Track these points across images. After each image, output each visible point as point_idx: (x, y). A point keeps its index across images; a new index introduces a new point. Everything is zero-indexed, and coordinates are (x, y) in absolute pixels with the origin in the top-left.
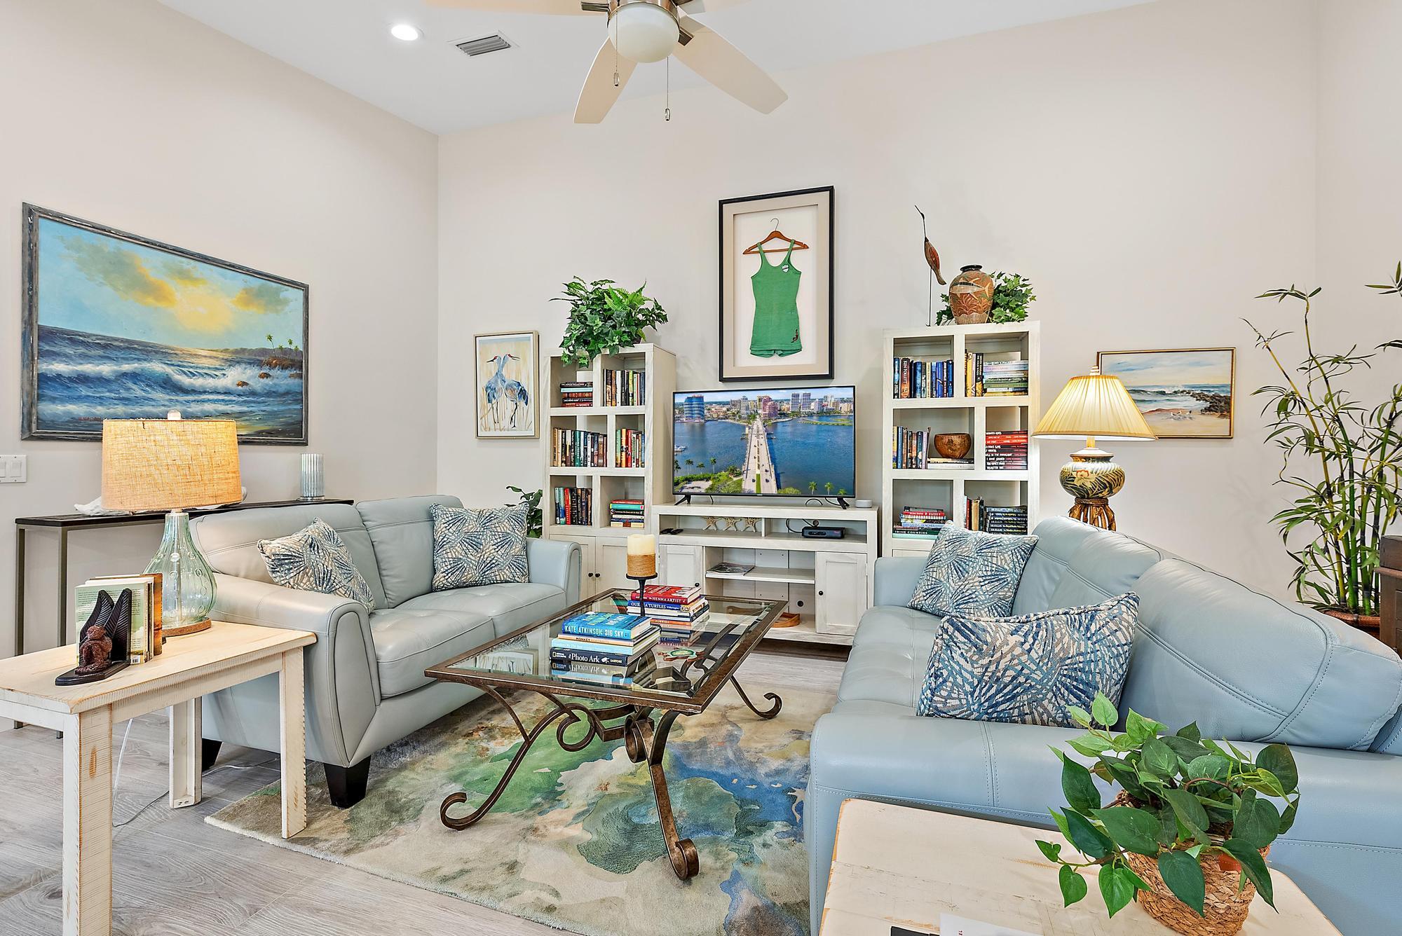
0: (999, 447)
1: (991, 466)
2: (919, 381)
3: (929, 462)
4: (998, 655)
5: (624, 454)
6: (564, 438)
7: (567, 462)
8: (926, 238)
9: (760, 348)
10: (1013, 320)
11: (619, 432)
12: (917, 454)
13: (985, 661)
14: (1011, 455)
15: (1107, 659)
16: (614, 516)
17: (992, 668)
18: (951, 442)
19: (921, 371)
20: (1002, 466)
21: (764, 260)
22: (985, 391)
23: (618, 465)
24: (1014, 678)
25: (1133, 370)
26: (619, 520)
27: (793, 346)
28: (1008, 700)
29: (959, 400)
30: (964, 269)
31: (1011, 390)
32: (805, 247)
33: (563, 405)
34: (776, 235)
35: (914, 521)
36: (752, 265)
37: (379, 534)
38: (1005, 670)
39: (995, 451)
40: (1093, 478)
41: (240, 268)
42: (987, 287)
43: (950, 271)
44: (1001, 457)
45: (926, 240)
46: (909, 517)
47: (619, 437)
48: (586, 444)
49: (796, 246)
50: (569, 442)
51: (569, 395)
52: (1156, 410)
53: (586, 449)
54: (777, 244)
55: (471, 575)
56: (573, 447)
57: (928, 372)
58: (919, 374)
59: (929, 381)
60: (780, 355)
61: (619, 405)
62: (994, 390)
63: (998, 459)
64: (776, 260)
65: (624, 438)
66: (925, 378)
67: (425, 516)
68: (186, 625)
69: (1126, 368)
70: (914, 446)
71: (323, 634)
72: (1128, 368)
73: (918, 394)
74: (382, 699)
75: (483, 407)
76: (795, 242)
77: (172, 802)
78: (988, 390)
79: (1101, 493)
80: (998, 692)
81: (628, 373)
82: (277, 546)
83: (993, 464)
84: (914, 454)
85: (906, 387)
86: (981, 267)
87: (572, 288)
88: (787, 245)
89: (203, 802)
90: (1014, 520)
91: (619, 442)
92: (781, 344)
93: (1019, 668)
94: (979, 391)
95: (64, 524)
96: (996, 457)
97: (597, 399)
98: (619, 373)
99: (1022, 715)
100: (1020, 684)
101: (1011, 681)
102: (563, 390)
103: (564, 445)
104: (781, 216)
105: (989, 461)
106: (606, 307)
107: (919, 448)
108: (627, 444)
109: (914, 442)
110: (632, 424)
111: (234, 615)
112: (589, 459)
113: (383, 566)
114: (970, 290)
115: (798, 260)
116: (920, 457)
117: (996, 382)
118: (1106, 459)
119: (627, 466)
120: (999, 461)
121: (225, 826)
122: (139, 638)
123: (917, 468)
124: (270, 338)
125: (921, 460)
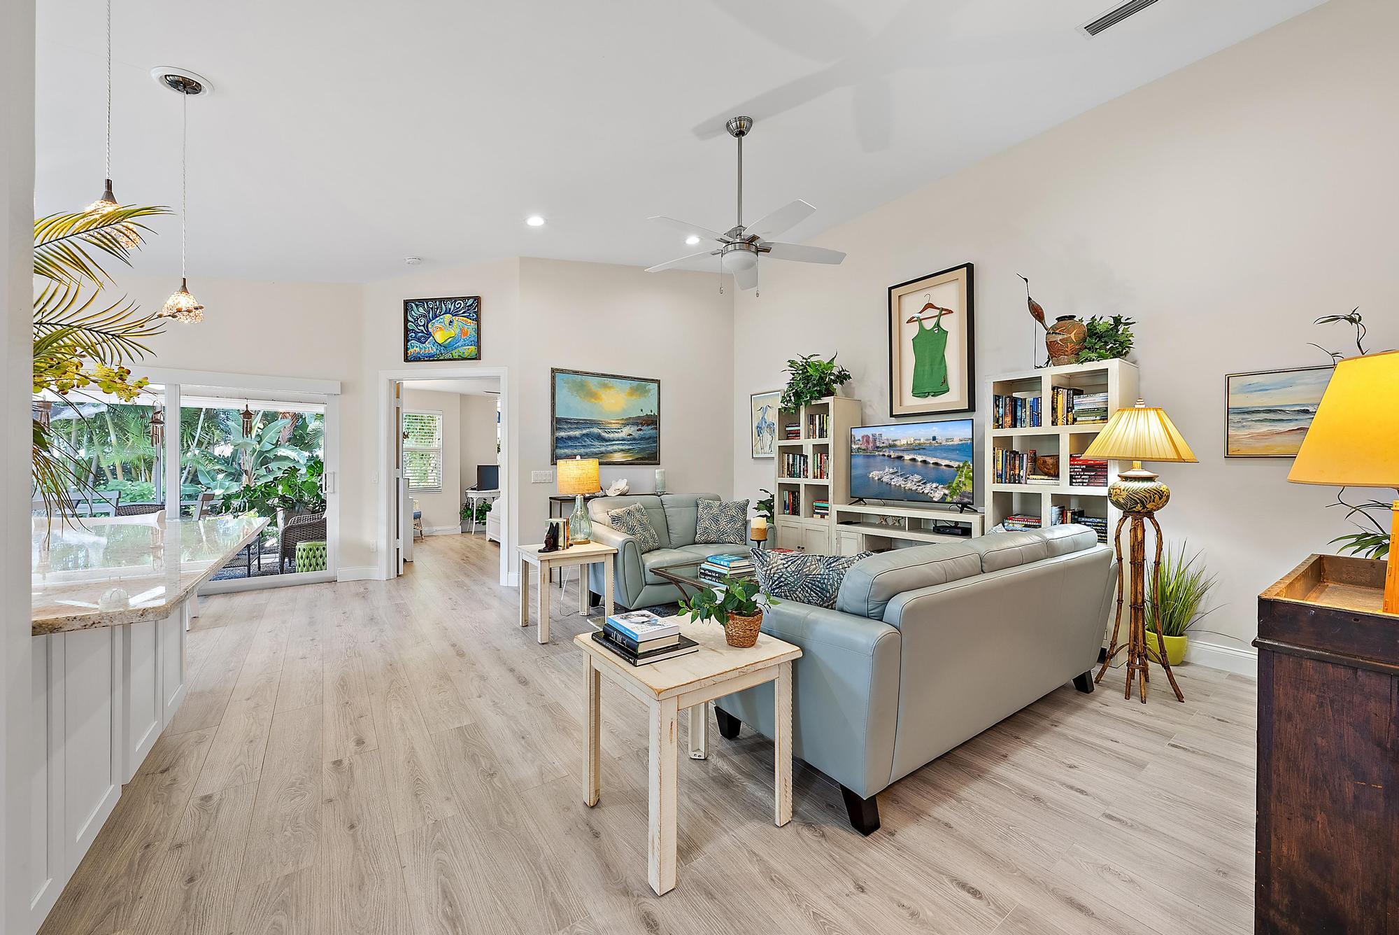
0: (1084, 467)
1: (1077, 482)
2: (1019, 414)
3: (1028, 479)
4: (770, 567)
5: (819, 470)
6: (788, 459)
7: (791, 475)
8: (1029, 297)
9: (918, 392)
10: (1093, 360)
11: (816, 455)
12: (1020, 472)
13: (765, 569)
14: (1094, 474)
15: (835, 579)
16: (816, 511)
17: (768, 572)
18: (1045, 462)
19: (1021, 406)
20: (1085, 482)
21: (921, 326)
22: (1075, 420)
23: (815, 477)
24: (778, 578)
25: (1267, 390)
26: (818, 513)
27: (943, 388)
28: (778, 588)
29: (1046, 428)
30: (1058, 319)
31: (1098, 418)
32: (950, 312)
33: (788, 438)
34: (930, 306)
35: (1015, 525)
36: (911, 331)
37: (669, 511)
38: (774, 574)
39: (1080, 470)
40: (1124, 494)
41: (628, 377)
42: (1073, 333)
43: (1051, 321)
44: (1086, 475)
45: (1030, 299)
46: (1010, 521)
47: (816, 459)
48: (800, 463)
49: (943, 312)
50: (791, 462)
51: (790, 432)
52: (1298, 429)
53: (800, 466)
54: (931, 312)
55: (713, 537)
56: (793, 465)
57: (1028, 406)
58: (1019, 408)
59: (1028, 413)
60: (932, 396)
61: (817, 437)
62: (1083, 419)
63: (1083, 477)
64: (929, 325)
65: (819, 459)
66: (1025, 411)
67: (694, 504)
68: (583, 540)
69: (1258, 389)
70: (1017, 465)
71: (620, 550)
72: (1261, 388)
73: (1018, 424)
74: (646, 584)
75: (756, 439)
76: (943, 309)
77: (581, 613)
78: (1078, 419)
79: (1135, 507)
80: (773, 583)
81: (823, 417)
82: (614, 512)
83: (1078, 481)
84: (1017, 472)
85: (1008, 419)
86: (1075, 317)
87: (792, 363)
88: (937, 312)
89: (589, 616)
90: (1102, 529)
91: (816, 462)
92: (933, 387)
93: (781, 574)
94: (1070, 420)
95: (561, 500)
96: (1082, 475)
97: (802, 434)
98: (817, 416)
99: (786, 596)
100: (782, 582)
101: (777, 580)
102: (788, 429)
103: (788, 464)
104: (932, 292)
105: (1075, 479)
106: (809, 374)
107: (1021, 467)
108: (821, 463)
109: (1017, 462)
110: (822, 450)
111: (598, 540)
112: (802, 473)
113: (670, 528)
114: (1059, 338)
115: (945, 322)
116: (1021, 474)
117: (1085, 412)
118: (1150, 479)
119: (821, 478)
120: (1083, 479)
121: (592, 623)
122: (561, 541)
123: (1019, 483)
124: (642, 410)
125: (1022, 477)
